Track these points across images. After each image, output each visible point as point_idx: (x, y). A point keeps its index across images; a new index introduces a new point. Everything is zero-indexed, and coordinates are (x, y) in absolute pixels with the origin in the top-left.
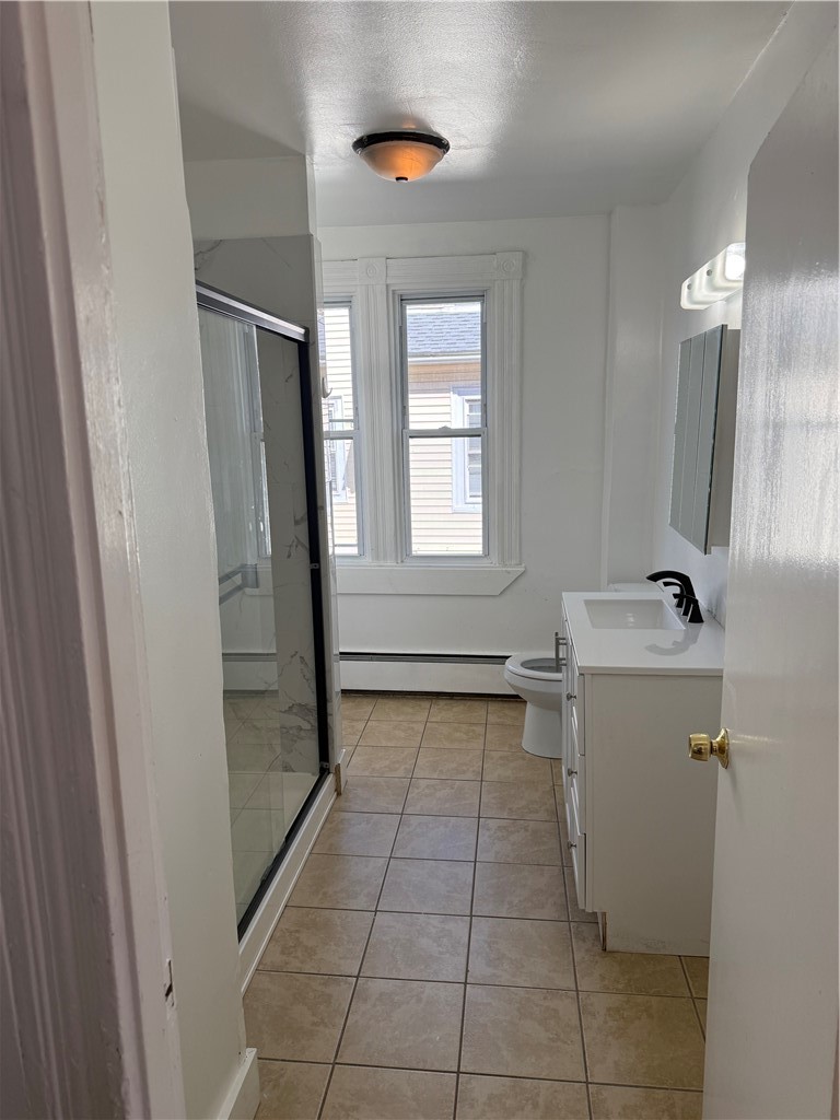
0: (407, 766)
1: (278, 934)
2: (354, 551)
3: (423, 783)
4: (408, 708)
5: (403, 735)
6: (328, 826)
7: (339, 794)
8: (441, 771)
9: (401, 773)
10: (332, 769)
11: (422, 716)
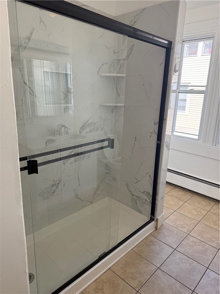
0: (190, 228)
1: (99, 280)
2: (197, 137)
3: (192, 239)
4: (204, 202)
5: (195, 213)
6: (145, 241)
7: (156, 229)
8: (203, 237)
9: (185, 230)
10: (155, 219)
11: (208, 208)
